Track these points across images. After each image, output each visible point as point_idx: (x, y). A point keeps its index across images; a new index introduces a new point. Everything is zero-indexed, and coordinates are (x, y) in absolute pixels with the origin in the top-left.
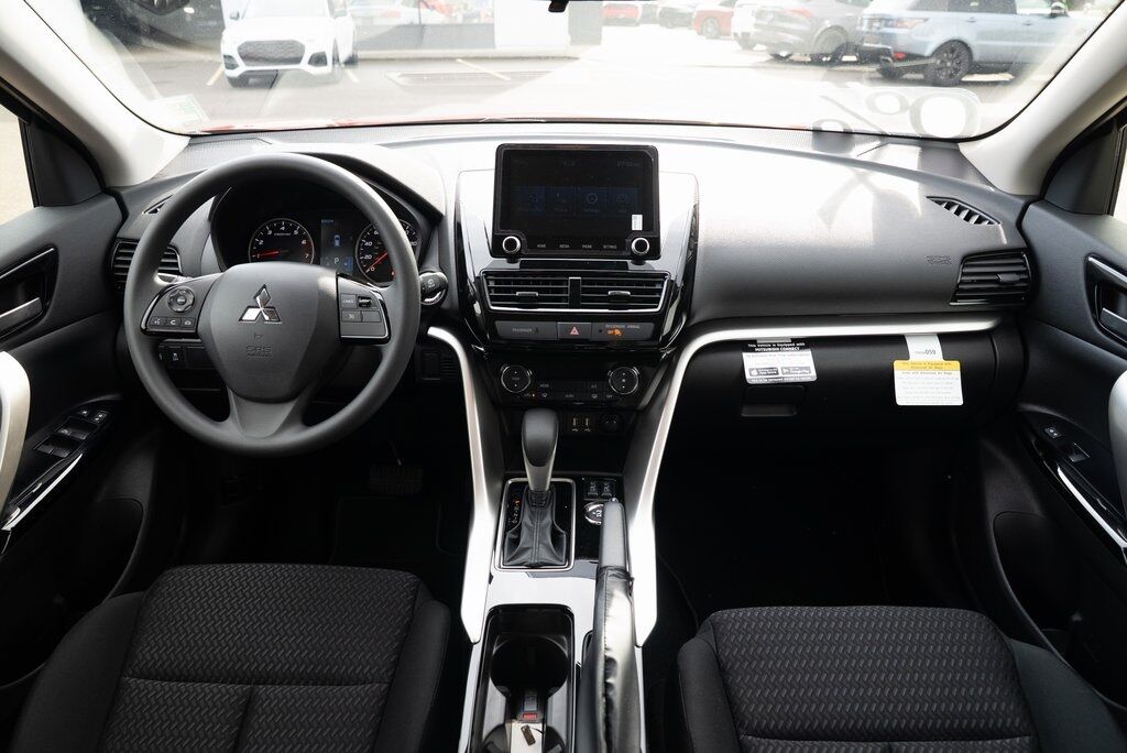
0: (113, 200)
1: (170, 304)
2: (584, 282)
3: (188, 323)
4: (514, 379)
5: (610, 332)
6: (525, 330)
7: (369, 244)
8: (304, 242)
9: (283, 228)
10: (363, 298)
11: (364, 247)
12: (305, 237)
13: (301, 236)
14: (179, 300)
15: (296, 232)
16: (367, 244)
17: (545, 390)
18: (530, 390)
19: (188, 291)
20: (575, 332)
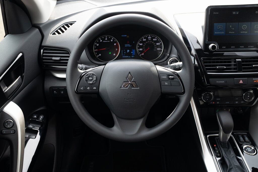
0: (37, 30)
1: (86, 80)
2: (242, 61)
3: (95, 88)
4: (207, 97)
5: (255, 81)
6: (221, 82)
7: (141, 44)
8: (115, 44)
9: (106, 39)
10: (170, 75)
11: (139, 45)
12: (116, 42)
13: (114, 42)
14: (90, 79)
15: (112, 41)
16: (140, 44)
17: (218, 101)
18: (213, 101)
19: (93, 74)
20: (241, 82)
